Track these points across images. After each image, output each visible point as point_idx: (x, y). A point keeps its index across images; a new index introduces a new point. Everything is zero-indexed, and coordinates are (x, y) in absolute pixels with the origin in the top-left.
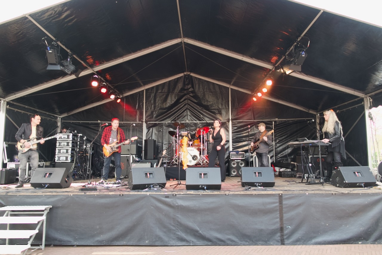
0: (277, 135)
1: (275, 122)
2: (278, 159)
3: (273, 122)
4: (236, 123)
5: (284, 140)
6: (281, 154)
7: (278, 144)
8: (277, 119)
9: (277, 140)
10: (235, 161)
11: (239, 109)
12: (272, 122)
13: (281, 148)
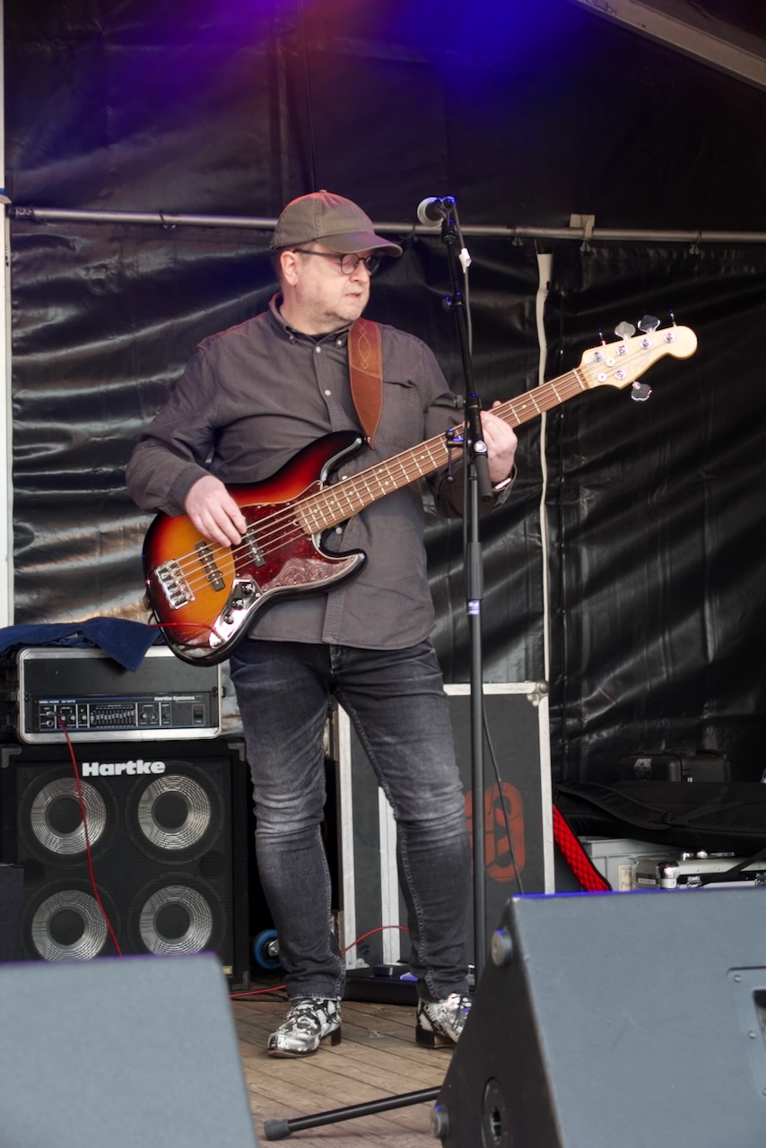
0: (580, 435)
1: (565, 254)
2: (591, 739)
3: (544, 261)
4: (80, 243)
5: (663, 492)
6: (627, 665)
7: (590, 542)
8: (583, 226)
9: (577, 495)
10: (87, 769)
11: (114, 48)
12: (523, 256)
13: (623, 593)
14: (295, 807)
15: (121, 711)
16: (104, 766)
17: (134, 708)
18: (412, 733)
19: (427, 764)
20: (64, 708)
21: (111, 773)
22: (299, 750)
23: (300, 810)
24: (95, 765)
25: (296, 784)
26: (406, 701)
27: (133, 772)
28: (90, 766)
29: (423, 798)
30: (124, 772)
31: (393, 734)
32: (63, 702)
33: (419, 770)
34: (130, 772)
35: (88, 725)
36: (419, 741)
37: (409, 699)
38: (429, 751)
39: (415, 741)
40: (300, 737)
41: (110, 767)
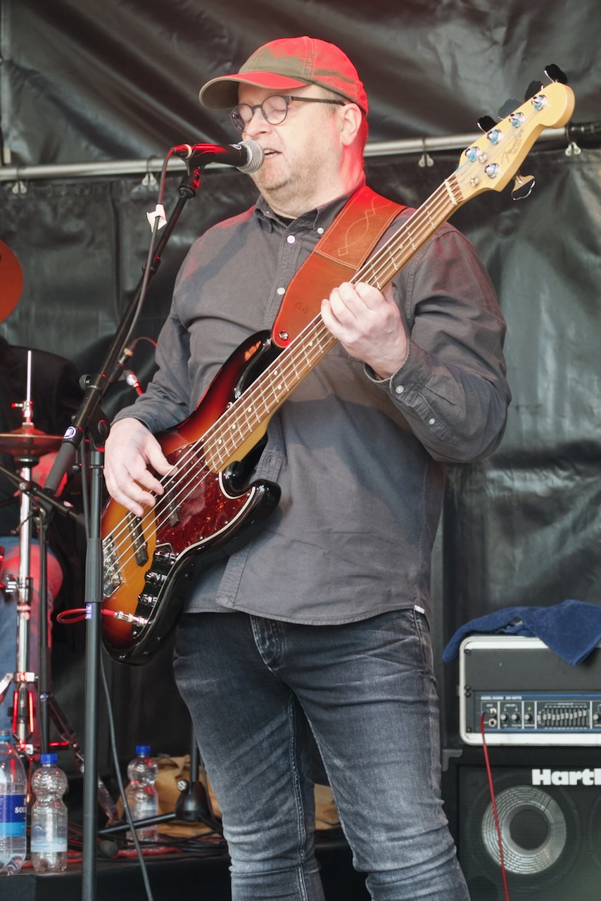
14: (251, 843)
15: (572, 710)
16: (557, 774)
17: (589, 708)
18: (361, 756)
19: (379, 797)
20: (508, 705)
21: (565, 782)
22: (248, 770)
23: (260, 847)
24: (547, 772)
25: (251, 813)
26: (355, 712)
27: (591, 783)
28: (541, 773)
29: (377, 842)
30: (580, 782)
31: (341, 756)
32: (508, 698)
33: (370, 804)
34: (587, 782)
35: (535, 725)
36: (370, 766)
37: (358, 709)
38: (382, 780)
39: (365, 767)
40: (246, 753)
41: (564, 774)
